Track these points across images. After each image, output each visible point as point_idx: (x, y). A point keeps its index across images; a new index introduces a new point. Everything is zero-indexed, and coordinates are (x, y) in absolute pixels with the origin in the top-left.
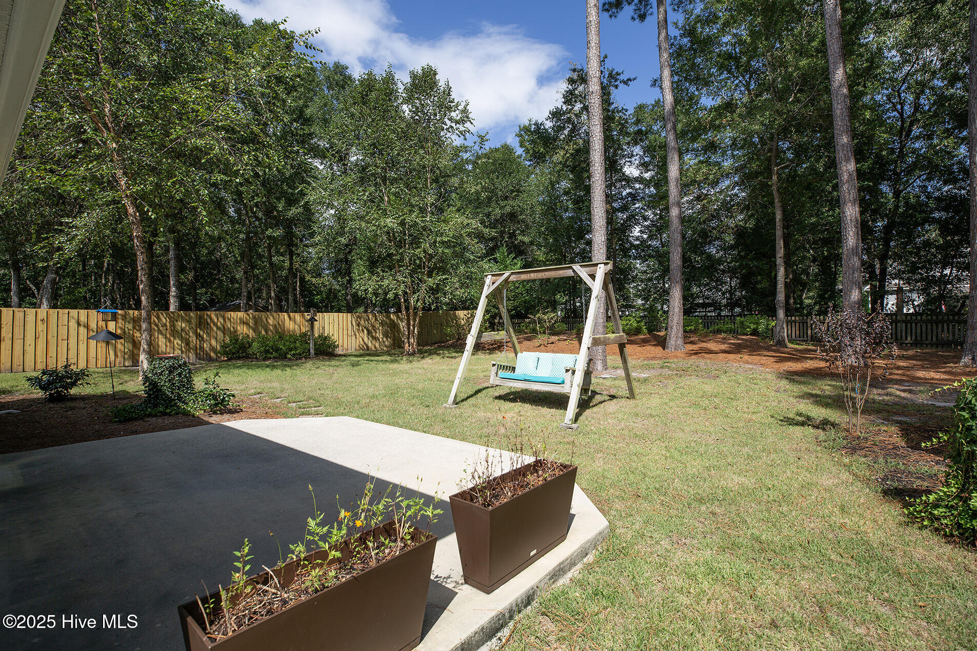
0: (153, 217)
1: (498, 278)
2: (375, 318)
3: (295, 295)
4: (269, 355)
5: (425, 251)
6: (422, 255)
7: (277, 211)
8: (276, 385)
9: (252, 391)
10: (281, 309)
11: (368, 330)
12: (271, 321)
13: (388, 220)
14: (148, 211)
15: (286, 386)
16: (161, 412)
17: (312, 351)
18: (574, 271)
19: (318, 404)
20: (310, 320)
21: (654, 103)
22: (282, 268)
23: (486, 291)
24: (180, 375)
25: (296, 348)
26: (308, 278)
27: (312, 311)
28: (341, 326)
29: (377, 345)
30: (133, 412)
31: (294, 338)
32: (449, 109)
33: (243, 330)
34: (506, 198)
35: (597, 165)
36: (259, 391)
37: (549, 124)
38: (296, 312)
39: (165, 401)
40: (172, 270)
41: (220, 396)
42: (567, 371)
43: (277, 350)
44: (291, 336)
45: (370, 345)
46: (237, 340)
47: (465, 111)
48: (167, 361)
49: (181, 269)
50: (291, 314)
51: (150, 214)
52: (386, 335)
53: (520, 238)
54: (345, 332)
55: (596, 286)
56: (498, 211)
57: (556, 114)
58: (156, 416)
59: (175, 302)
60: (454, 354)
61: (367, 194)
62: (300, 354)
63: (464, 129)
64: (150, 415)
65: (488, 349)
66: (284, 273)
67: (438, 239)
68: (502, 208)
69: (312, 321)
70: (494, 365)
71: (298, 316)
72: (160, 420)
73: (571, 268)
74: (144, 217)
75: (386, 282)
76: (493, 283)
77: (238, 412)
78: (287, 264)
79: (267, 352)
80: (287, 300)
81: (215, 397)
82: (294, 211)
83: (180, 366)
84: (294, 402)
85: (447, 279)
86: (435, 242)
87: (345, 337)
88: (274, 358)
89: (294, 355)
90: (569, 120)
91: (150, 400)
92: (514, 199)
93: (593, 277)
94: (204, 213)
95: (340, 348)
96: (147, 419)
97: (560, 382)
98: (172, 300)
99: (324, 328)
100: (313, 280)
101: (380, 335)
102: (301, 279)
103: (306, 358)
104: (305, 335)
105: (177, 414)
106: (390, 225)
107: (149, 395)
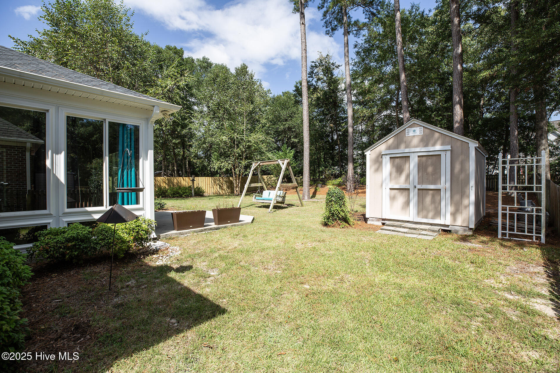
2: (222, 180)
3: (186, 168)
4: (175, 196)
7: (177, 131)
10: (179, 176)
11: (219, 185)
12: (175, 181)
17: (193, 194)
20: (192, 180)
22: (179, 155)
25: (186, 193)
26: (192, 160)
27: (194, 176)
28: (207, 183)
29: (224, 192)
31: (185, 188)
33: (164, 185)
38: (186, 177)
43: (178, 193)
44: (184, 187)
45: (220, 192)
46: (161, 189)
50: (184, 178)
52: (228, 187)
53: (293, 139)
54: (209, 186)
56: (282, 127)
62: (188, 195)
66: (180, 158)
68: (284, 125)
69: (193, 180)
71: (187, 178)
76: (255, 166)
78: (182, 153)
79: (174, 194)
80: (182, 171)
81: (160, 204)
82: (184, 131)
87: (209, 188)
88: (177, 196)
89: (185, 195)
95: (206, 193)
99: (199, 184)
101: (225, 187)
102: (188, 160)
103: (191, 197)
104: (190, 187)
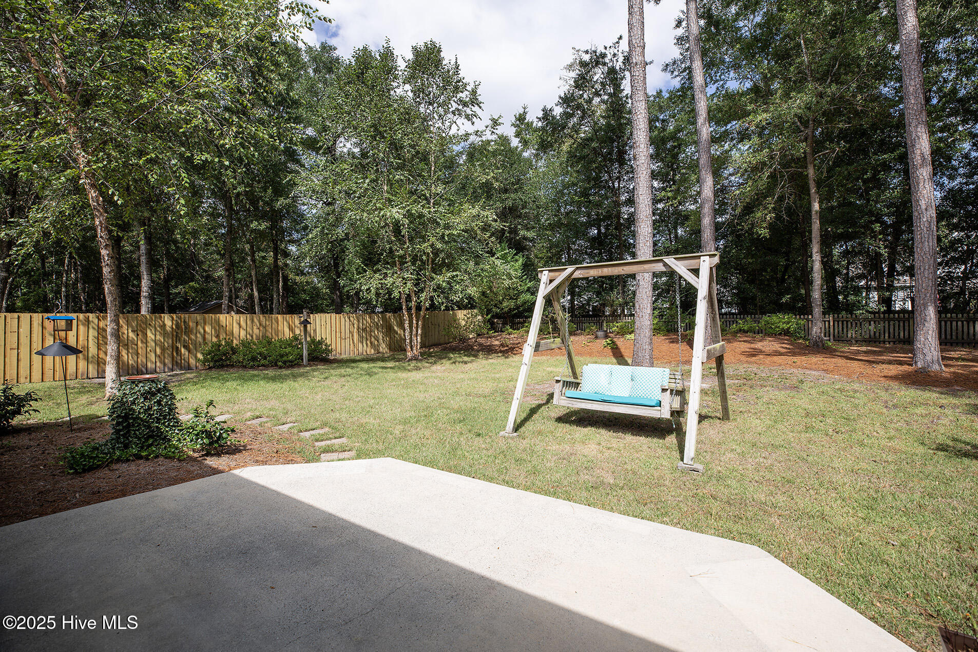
0: (119, 202)
1: (557, 274)
2: (370, 319)
4: (257, 363)
5: (432, 246)
6: (429, 250)
8: (274, 403)
9: (249, 414)
10: (266, 311)
11: (362, 332)
13: (394, 210)
14: (113, 194)
15: (289, 406)
16: (134, 455)
17: (305, 358)
18: (665, 265)
19: (337, 435)
20: (303, 322)
21: (655, 94)
23: (543, 291)
24: (159, 403)
25: (286, 354)
26: (291, 276)
27: (305, 313)
28: (334, 328)
29: (373, 349)
30: (94, 458)
31: (284, 343)
32: (457, 89)
34: (506, 191)
35: (642, 146)
36: (258, 414)
37: (558, 111)
39: (139, 439)
40: (143, 269)
41: (215, 432)
42: (664, 390)
43: (266, 356)
44: (281, 341)
45: (365, 348)
46: (220, 346)
47: (474, 92)
48: (141, 385)
49: (154, 264)
50: (280, 316)
51: (116, 198)
52: (381, 337)
54: (338, 335)
55: (702, 284)
57: (566, 100)
58: (128, 460)
59: (147, 303)
60: (466, 359)
61: (367, 181)
62: (292, 361)
63: (471, 113)
64: (119, 460)
65: (501, 352)
67: (447, 232)
68: (502, 201)
69: (305, 323)
70: (558, 381)
72: (133, 467)
73: (661, 260)
74: (109, 201)
75: (390, 280)
76: (551, 281)
77: (240, 451)
79: (255, 359)
81: (209, 434)
83: (159, 391)
84: (306, 431)
85: (457, 276)
86: (443, 234)
88: (263, 365)
89: (285, 362)
90: (579, 107)
91: (119, 438)
92: (516, 191)
93: (696, 272)
94: (182, 201)
95: (334, 353)
96: (114, 467)
97: (654, 404)
98: (143, 301)
99: (316, 331)
100: (297, 278)
101: (375, 338)
102: (283, 276)
103: (301, 367)
104: (298, 339)
105: (157, 457)
106: (397, 216)
107: (117, 432)
